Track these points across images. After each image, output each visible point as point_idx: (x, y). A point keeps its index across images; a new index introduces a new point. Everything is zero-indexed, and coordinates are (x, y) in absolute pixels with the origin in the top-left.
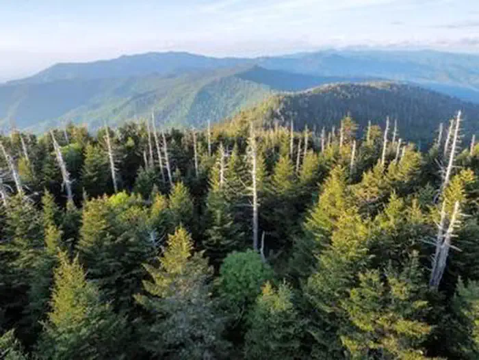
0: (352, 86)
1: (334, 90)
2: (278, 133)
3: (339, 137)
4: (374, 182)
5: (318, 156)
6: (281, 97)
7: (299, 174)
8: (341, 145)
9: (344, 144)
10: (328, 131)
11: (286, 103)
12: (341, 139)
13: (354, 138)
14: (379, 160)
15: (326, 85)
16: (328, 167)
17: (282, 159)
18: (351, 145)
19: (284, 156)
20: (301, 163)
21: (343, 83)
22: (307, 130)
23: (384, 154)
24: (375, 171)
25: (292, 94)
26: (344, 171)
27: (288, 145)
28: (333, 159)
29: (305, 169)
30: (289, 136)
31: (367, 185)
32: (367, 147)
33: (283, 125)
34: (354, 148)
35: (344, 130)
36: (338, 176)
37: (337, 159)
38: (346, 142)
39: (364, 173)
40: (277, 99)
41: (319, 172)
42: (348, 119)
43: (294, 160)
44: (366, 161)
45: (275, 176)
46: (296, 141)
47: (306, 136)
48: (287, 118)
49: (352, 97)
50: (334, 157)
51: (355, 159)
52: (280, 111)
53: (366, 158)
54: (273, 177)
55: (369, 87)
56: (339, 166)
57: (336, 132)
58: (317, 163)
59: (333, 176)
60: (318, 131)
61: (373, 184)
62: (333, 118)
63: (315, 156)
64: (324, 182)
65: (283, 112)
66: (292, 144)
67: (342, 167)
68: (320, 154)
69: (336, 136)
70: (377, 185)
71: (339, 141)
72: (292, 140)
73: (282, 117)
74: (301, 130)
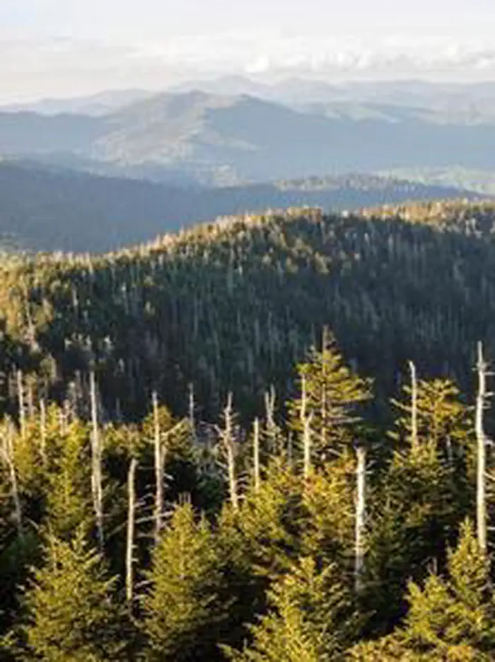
0: (330, 220)
1: (260, 241)
2: (36, 433)
3: (297, 434)
4: (455, 619)
5: (214, 525)
6: (39, 277)
7: (138, 612)
8: (308, 470)
9: (318, 465)
10: (249, 412)
11: (60, 302)
12: (307, 443)
13: (356, 439)
14: (466, 525)
15: (224, 223)
16: (260, 571)
17: (57, 550)
18: (349, 467)
19: (67, 535)
20: (145, 560)
21: (292, 212)
22: (158, 413)
23: (481, 496)
24: (455, 572)
25: (86, 261)
26: (329, 582)
27: (83, 486)
28: (277, 532)
29: (163, 585)
30: (86, 442)
31: (430, 636)
32: (412, 472)
33: (56, 395)
34: (361, 482)
35: (314, 409)
36: (307, 606)
37: (294, 531)
38: (325, 457)
39: (412, 586)
40: (23, 283)
41: (223, 599)
42: (327, 358)
43: (114, 549)
44: (412, 532)
45: (30, 632)
46: (115, 465)
47: (158, 439)
48: (71, 364)
49: (335, 267)
50: (283, 522)
51: (368, 528)
52: (39, 337)
53: (410, 521)
54: (22, 639)
55: (396, 224)
56: (308, 563)
57: (282, 416)
58: (212, 556)
59: (287, 608)
60: (208, 416)
61: (453, 631)
62: (263, 356)
63: (204, 525)
64: (251, 637)
65: (49, 340)
66: (97, 478)
67: (319, 567)
68: (225, 515)
69: (285, 431)
70: (467, 634)
71: (298, 452)
72: (96, 464)
73: (50, 363)
74: (136, 414)
